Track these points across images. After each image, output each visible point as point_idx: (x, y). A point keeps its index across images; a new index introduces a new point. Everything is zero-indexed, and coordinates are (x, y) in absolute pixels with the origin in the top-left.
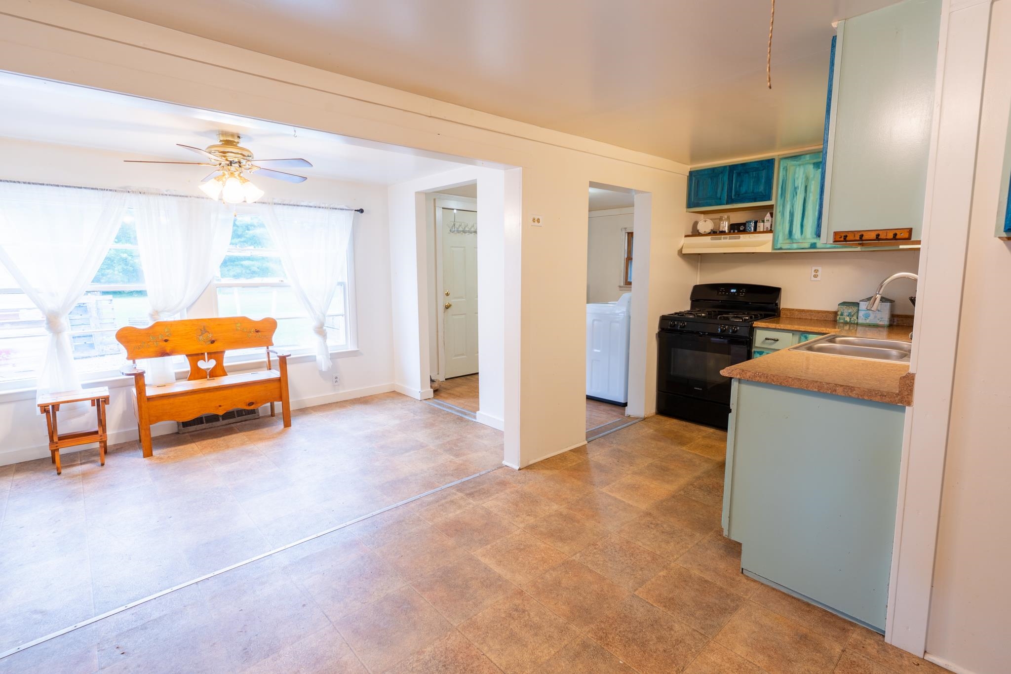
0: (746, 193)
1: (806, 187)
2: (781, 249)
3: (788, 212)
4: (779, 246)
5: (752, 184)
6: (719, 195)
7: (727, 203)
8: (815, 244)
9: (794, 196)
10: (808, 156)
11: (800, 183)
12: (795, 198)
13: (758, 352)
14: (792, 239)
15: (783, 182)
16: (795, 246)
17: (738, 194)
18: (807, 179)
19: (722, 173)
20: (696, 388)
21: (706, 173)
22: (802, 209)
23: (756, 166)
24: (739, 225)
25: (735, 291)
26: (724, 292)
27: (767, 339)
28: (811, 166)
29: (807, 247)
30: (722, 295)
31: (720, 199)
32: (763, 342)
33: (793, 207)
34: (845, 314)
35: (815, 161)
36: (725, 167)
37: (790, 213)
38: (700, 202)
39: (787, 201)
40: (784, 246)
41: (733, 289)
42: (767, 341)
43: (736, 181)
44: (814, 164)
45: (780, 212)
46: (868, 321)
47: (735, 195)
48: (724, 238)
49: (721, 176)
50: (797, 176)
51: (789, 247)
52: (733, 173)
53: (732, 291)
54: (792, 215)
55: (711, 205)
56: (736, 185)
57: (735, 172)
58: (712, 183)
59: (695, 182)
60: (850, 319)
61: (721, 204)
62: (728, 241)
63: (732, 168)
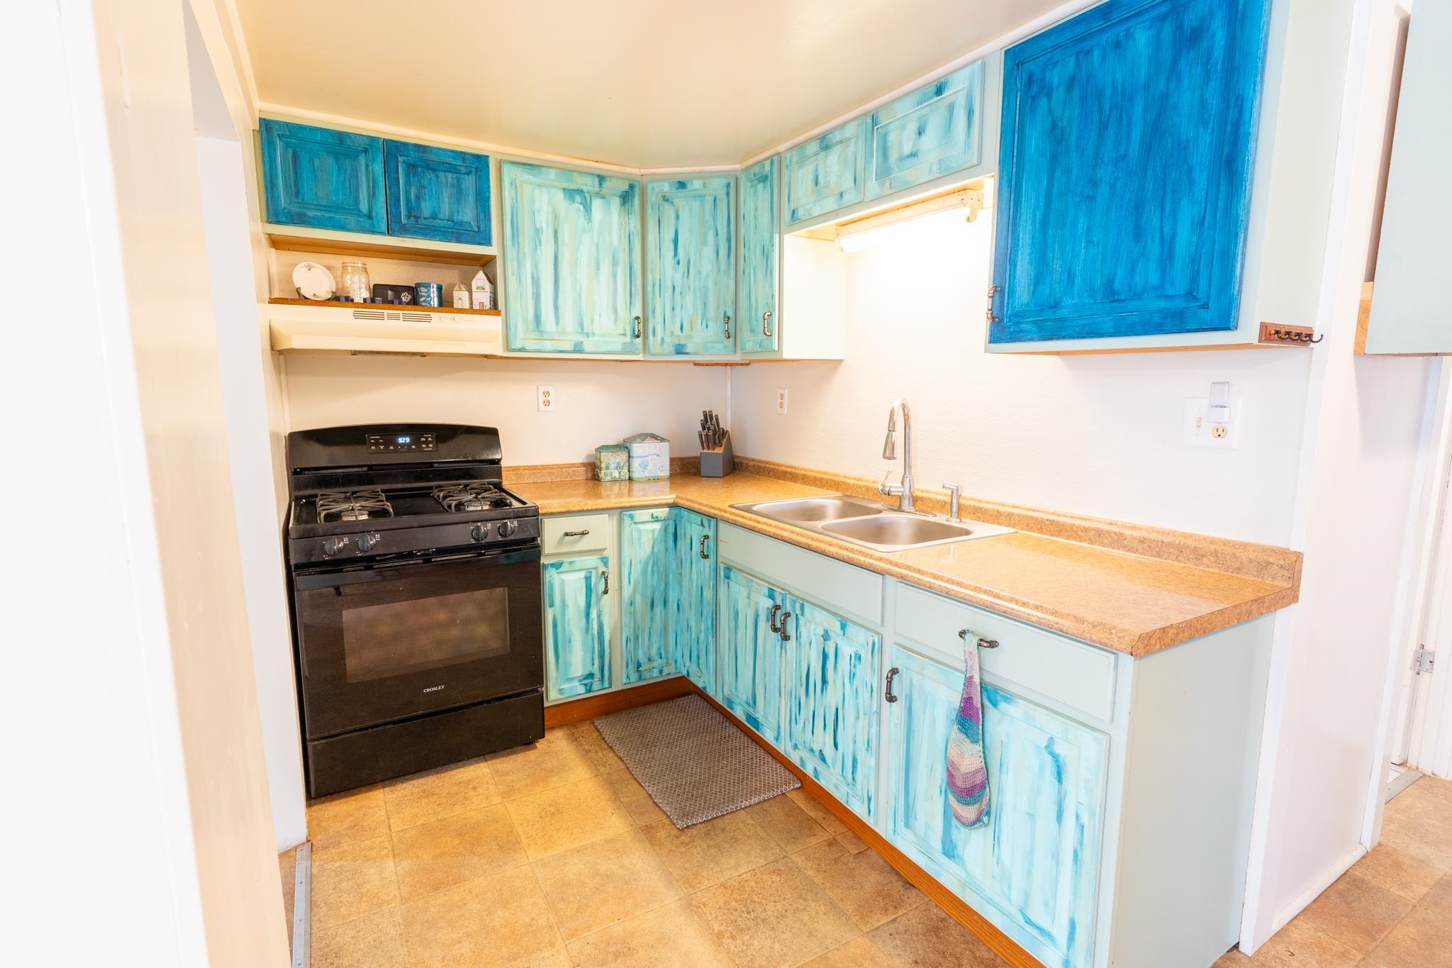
0: (434, 216)
1: (556, 232)
2: (523, 350)
3: (529, 275)
4: (519, 345)
5: (446, 200)
6: (364, 207)
7: (390, 232)
8: (581, 343)
9: (536, 247)
10: (552, 172)
11: (544, 220)
12: (539, 251)
13: (553, 565)
14: (541, 332)
15: (512, 211)
16: (548, 345)
17: (413, 213)
18: (556, 217)
19: (365, 151)
20: (428, 690)
21: (319, 137)
22: (553, 274)
23: (450, 160)
24: (397, 289)
25: (408, 440)
26: (381, 444)
27: (566, 534)
28: (561, 195)
29: (569, 349)
30: (380, 452)
31: (370, 217)
32: (560, 543)
33: (536, 267)
34: (612, 466)
35: (565, 185)
36: (373, 140)
37: (532, 278)
38: (310, 213)
39: (524, 253)
40: (530, 345)
41: (402, 436)
42: (567, 537)
43: (408, 182)
44: (564, 190)
45: (513, 274)
46: (647, 474)
47: (409, 217)
48: (390, 317)
49: (362, 159)
50: (537, 205)
51: (537, 347)
52: (397, 161)
53: (401, 440)
54: (536, 282)
55: (343, 228)
56: (407, 193)
57: (400, 159)
58: (339, 169)
59: (284, 156)
60: (620, 473)
61: (373, 231)
62: (400, 324)
63: (393, 149)
